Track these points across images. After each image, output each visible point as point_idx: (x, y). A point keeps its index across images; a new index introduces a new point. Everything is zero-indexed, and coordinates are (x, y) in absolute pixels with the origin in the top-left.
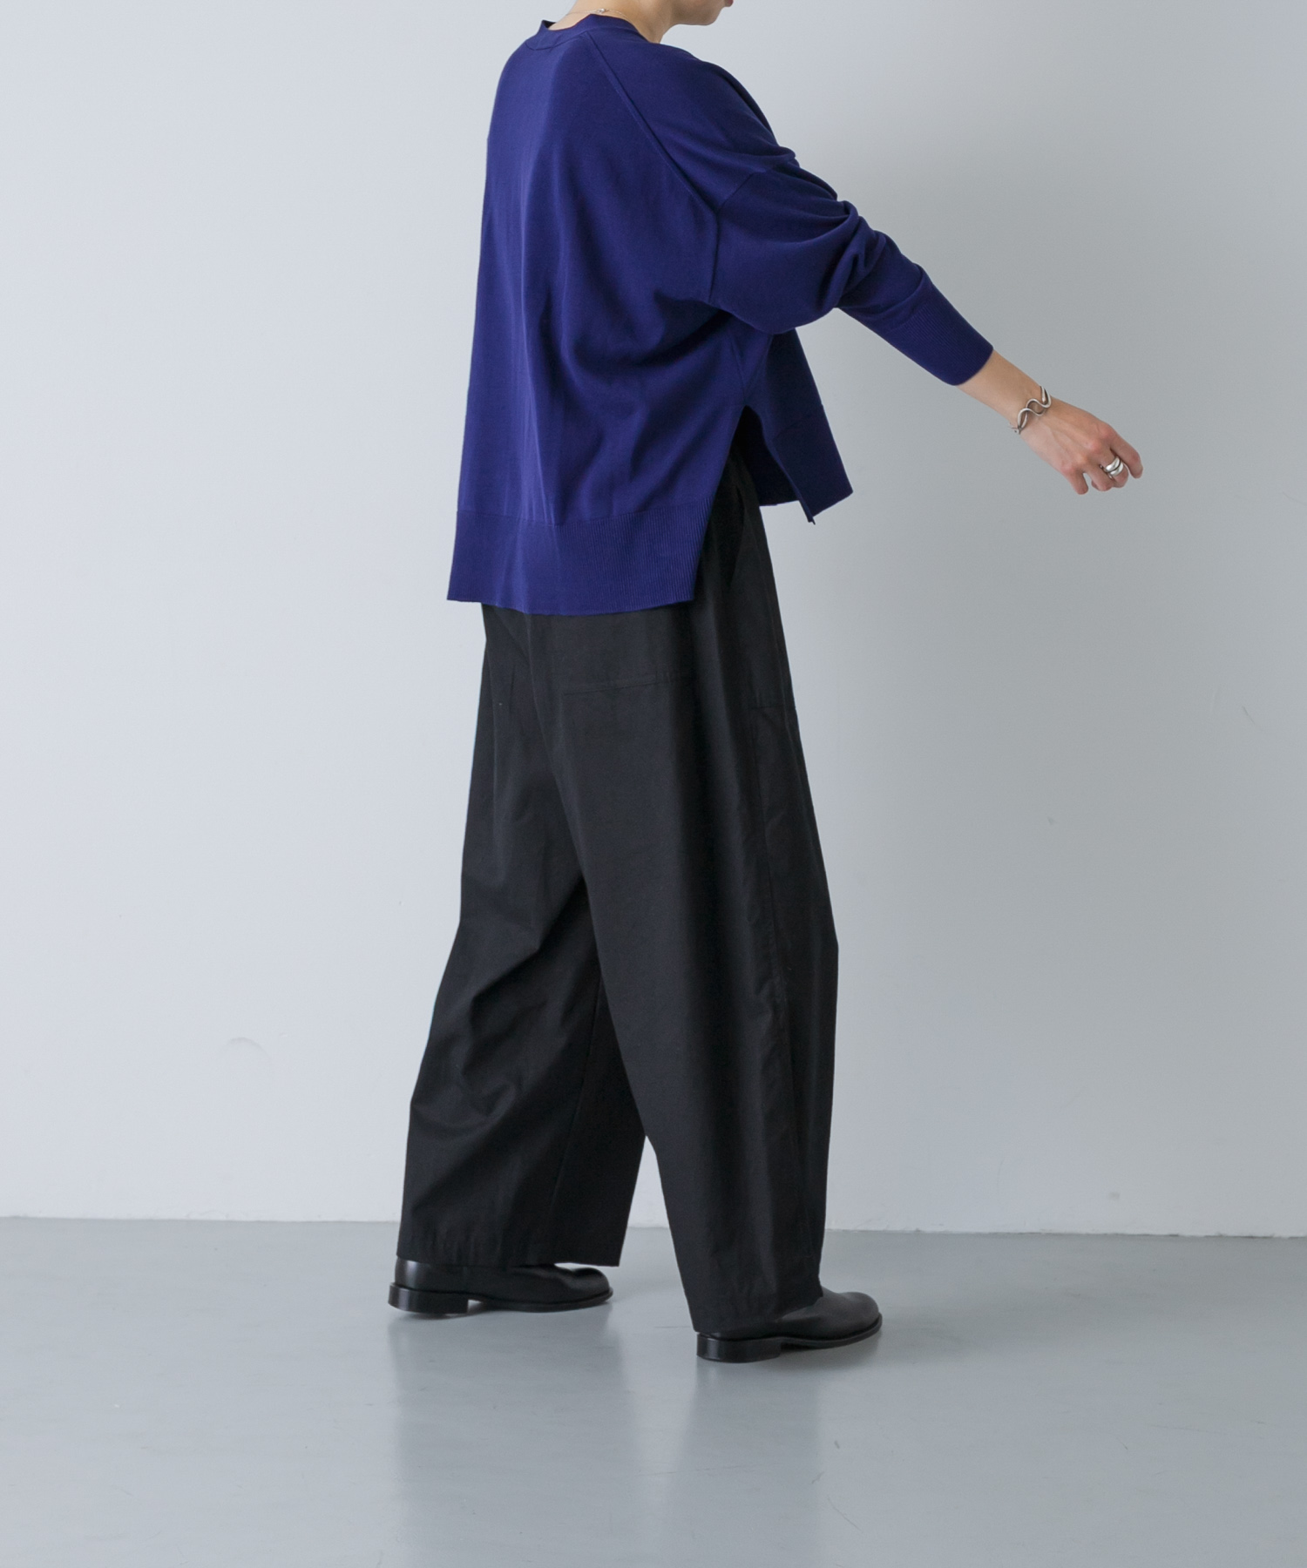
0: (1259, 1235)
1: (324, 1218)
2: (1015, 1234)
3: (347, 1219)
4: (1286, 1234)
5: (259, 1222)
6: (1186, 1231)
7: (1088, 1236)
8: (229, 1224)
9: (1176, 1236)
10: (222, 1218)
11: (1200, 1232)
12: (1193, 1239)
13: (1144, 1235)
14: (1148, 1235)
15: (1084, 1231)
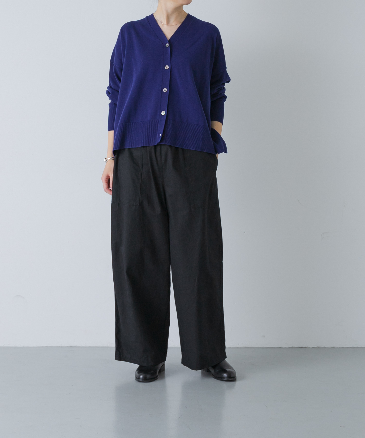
0: (304, 347)
1: (42, 346)
2: (236, 347)
3: (48, 346)
4: (311, 347)
5: (24, 347)
6: (284, 346)
7: (256, 348)
8: (15, 348)
9: (281, 347)
10: (13, 346)
11: (287, 346)
12: (285, 348)
13: (272, 347)
14: (273, 347)
15: (255, 346)
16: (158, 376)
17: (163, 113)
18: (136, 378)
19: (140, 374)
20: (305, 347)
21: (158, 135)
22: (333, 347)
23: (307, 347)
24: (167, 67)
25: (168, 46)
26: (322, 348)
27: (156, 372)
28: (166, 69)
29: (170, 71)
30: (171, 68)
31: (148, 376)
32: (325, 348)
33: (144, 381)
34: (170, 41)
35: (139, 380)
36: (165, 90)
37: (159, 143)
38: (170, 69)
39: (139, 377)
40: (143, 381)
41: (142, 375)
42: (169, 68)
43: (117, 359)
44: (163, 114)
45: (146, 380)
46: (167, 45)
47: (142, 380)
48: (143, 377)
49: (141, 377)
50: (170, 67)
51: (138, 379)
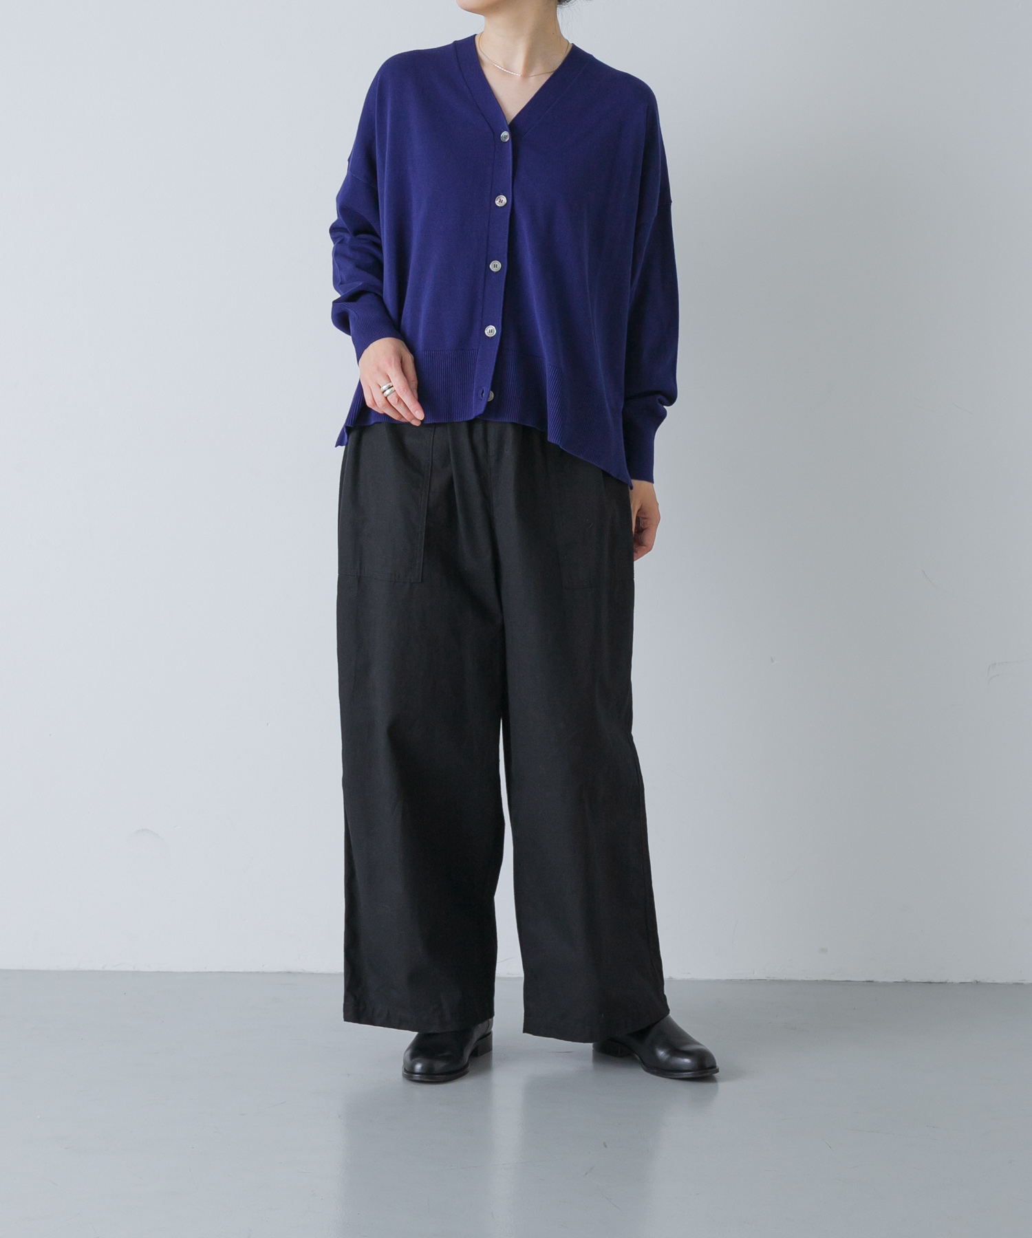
0: (937, 981)
3: (227, 970)
4: (957, 980)
6: (880, 978)
7: (802, 982)
9: (872, 982)
10: (130, 969)
11: (890, 979)
12: (885, 984)
13: (847, 981)
14: (850, 981)
15: (800, 978)
16: (467, 1066)
17: (491, 331)
18: (405, 1070)
19: (416, 1059)
20: (939, 981)
21: (474, 392)
22: (1018, 984)
23: (945, 983)
24: (501, 201)
25: (507, 140)
26: (988, 983)
27: (461, 1055)
28: (498, 205)
29: (509, 211)
30: (512, 204)
31: (440, 1065)
32: (994, 985)
33: (426, 1080)
34: (513, 127)
35: (412, 1077)
36: (495, 266)
37: (480, 415)
38: (510, 206)
39: (412, 1067)
40: (422, 1079)
41: (419, 1061)
42: (506, 204)
43: (347, 1019)
44: (491, 334)
45: (431, 1077)
46: (506, 137)
47: (420, 1077)
48: (422, 1068)
49: (418, 1067)
50: (510, 203)
51: (409, 1074)
